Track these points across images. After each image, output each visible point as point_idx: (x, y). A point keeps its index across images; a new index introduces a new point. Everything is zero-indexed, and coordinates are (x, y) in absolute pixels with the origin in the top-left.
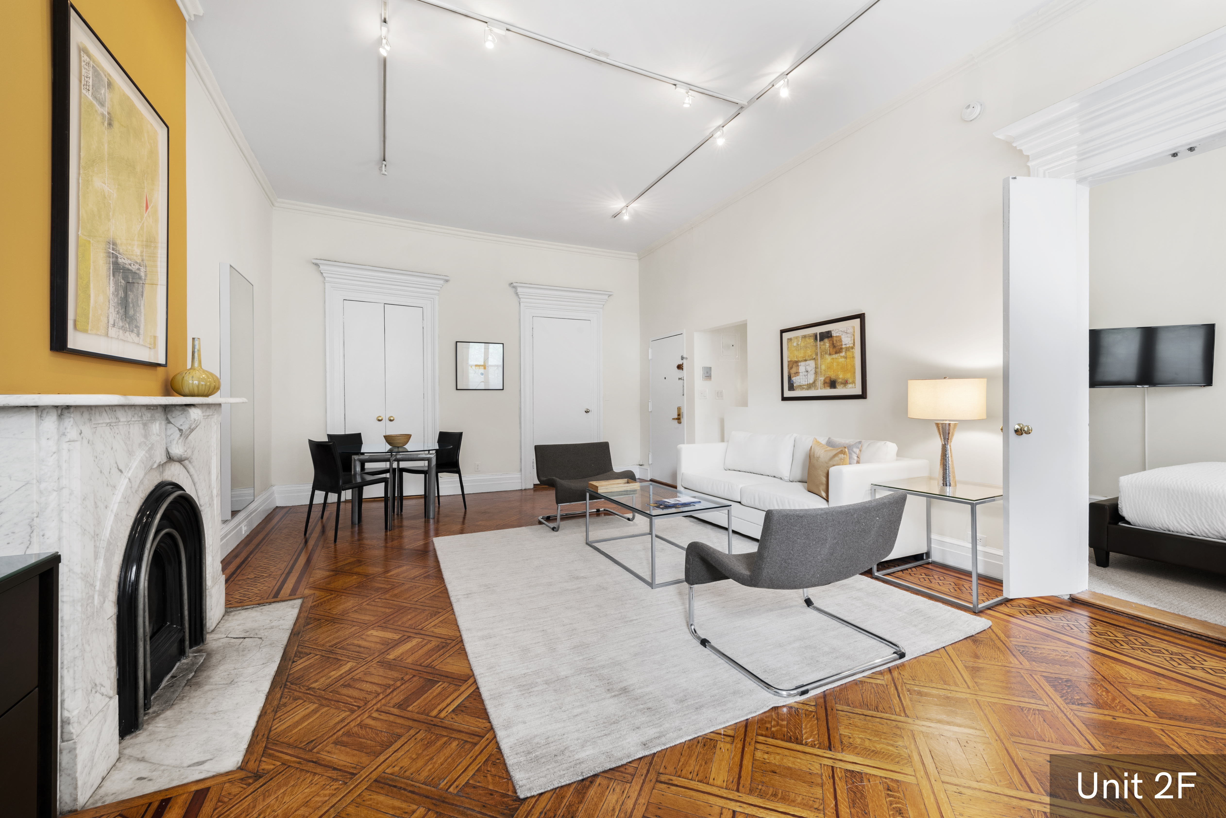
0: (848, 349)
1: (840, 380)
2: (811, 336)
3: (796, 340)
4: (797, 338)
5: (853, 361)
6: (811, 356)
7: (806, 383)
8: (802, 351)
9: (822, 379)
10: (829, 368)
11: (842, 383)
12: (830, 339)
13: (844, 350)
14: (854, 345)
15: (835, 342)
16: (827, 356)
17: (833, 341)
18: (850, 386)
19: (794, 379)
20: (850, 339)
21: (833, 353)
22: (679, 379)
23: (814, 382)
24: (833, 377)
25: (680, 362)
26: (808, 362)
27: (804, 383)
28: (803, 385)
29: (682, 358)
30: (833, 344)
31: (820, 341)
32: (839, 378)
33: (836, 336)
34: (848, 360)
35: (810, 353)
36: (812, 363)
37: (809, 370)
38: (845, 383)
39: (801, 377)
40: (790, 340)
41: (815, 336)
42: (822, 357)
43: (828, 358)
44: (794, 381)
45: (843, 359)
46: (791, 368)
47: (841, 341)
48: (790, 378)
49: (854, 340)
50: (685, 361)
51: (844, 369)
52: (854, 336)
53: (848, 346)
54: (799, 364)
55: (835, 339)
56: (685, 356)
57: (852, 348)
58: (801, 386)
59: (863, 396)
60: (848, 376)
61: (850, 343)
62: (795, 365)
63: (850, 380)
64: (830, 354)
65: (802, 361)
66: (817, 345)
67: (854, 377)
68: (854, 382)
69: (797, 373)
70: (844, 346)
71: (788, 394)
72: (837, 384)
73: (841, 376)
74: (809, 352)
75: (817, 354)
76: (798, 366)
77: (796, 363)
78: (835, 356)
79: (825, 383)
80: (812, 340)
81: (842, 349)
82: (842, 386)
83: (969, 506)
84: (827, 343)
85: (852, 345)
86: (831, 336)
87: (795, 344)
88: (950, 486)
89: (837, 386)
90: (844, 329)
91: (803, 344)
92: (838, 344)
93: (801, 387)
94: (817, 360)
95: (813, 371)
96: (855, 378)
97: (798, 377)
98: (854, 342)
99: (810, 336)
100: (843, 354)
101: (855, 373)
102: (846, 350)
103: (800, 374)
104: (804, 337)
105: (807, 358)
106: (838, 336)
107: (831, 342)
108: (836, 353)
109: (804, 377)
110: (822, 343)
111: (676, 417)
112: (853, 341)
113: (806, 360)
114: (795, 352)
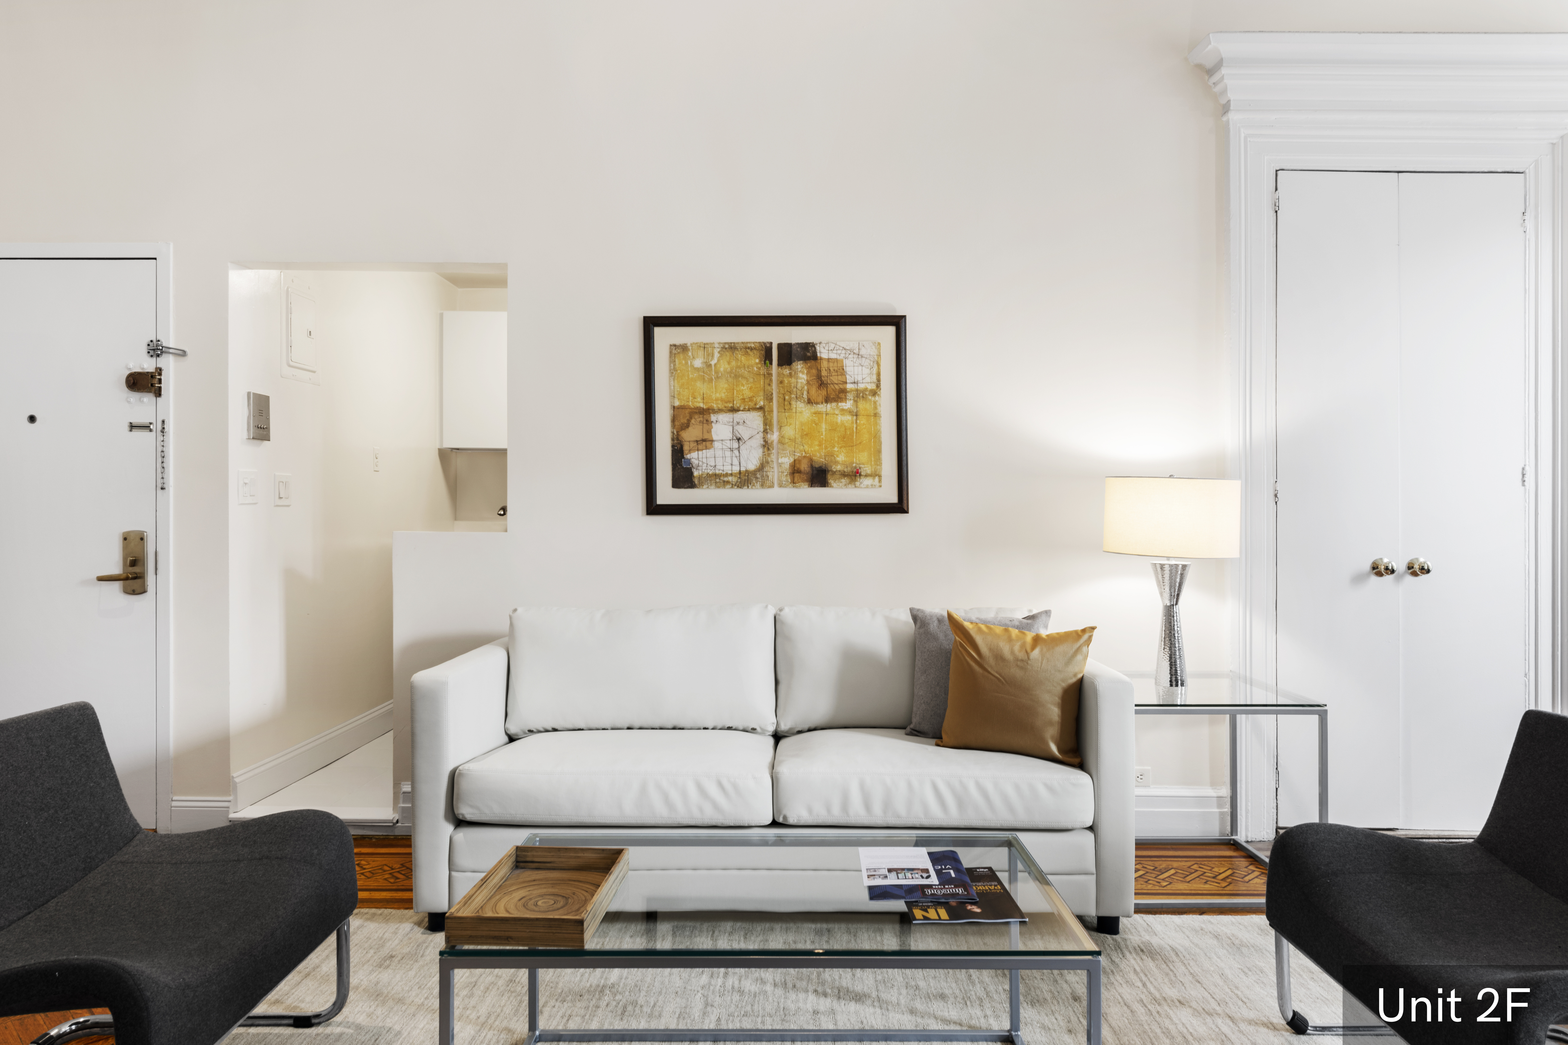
0: (860, 395)
1: (839, 468)
2: (751, 349)
3: (701, 353)
4: (704, 346)
5: (876, 424)
6: (751, 399)
7: (736, 469)
8: (723, 385)
9: (786, 461)
10: (806, 435)
11: (844, 475)
12: (811, 363)
13: (850, 396)
14: (878, 386)
15: (824, 373)
16: (800, 406)
17: (819, 371)
18: (867, 481)
19: (692, 456)
20: (866, 371)
21: (820, 399)
22: (132, 427)
23: (761, 468)
24: (820, 458)
25: (148, 365)
26: (739, 416)
27: (728, 469)
28: (727, 475)
29: (156, 350)
30: (819, 377)
31: (780, 364)
32: (837, 463)
33: (829, 360)
34: (862, 420)
35: (747, 393)
36: (754, 420)
37: (745, 435)
38: (854, 475)
39: (719, 453)
40: (679, 350)
41: (766, 350)
42: (786, 405)
43: (803, 412)
44: (695, 462)
45: (848, 418)
46: (685, 426)
47: (842, 371)
48: (678, 453)
49: (879, 374)
50: (168, 363)
51: (848, 440)
52: (878, 365)
53: (861, 386)
54: (713, 418)
55: (824, 364)
56: (170, 341)
57: (874, 393)
58: (716, 476)
59: (900, 507)
60: (862, 459)
61: (868, 380)
62: (697, 419)
63: (867, 469)
64: (810, 402)
65: (720, 411)
66: (770, 375)
67: (878, 461)
68: (876, 475)
69: (705, 442)
70: (849, 386)
71: (666, 494)
72: (829, 476)
73: (841, 458)
74: (745, 390)
75: (769, 398)
76: (709, 422)
77: (704, 413)
78: (822, 408)
79: (795, 471)
80: (755, 360)
81: (844, 391)
82: (844, 481)
83: (1317, 717)
84: (801, 373)
85: (872, 386)
86: (814, 357)
87: (698, 363)
88: (1182, 685)
89: (831, 481)
90: (854, 346)
91: (724, 366)
92: (835, 379)
93: (718, 479)
94: (771, 411)
95: (758, 440)
96: (880, 464)
97: (703, 454)
98: (879, 380)
99: (747, 348)
100: (848, 405)
101: (879, 451)
102: (858, 396)
103: (716, 444)
104: (731, 348)
105: (737, 404)
106: (836, 360)
107: (814, 371)
108: (827, 400)
109: (728, 453)
110: (786, 371)
111: (115, 567)
112: (874, 378)
113: (734, 410)
114: (699, 384)
